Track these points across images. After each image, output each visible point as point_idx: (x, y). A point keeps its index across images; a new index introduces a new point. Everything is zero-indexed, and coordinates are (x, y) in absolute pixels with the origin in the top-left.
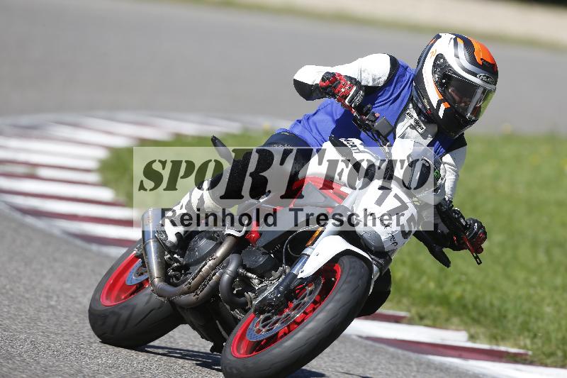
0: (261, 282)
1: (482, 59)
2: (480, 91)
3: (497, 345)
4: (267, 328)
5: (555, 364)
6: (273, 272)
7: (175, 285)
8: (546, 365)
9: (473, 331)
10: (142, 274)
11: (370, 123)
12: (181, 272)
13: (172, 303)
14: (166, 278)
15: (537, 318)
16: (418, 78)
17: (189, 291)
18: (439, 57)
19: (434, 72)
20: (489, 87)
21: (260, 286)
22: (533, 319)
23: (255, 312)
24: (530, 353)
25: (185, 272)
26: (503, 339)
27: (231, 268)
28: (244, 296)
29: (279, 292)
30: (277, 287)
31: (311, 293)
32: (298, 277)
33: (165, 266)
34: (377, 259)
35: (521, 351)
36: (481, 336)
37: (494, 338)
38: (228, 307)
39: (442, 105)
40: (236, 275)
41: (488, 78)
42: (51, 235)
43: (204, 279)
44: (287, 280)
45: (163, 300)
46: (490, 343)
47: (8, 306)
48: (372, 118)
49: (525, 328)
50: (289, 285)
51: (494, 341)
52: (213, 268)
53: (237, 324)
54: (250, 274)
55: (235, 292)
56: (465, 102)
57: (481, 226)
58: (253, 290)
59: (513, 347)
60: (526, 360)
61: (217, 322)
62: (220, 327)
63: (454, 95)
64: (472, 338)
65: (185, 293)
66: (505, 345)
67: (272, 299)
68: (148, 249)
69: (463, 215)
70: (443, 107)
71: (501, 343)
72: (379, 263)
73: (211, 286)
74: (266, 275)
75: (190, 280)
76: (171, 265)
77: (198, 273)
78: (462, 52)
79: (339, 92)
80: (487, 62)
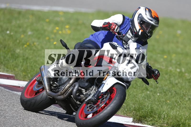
0: (86, 92)
1: (154, 16)
4: (91, 109)
6: (90, 88)
7: (55, 92)
11: (122, 38)
13: (54, 99)
14: (51, 90)
17: (61, 95)
18: (140, 14)
19: (138, 19)
21: (86, 93)
23: (86, 103)
27: (76, 87)
28: (80, 96)
30: (94, 96)
31: (106, 97)
32: (101, 92)
33: (50, 86)
34: (126, 84)
38: (75, 100)
40: (78, 89)
41: (156, 22)
43: (66, 91)
44: (98, 93)
45: (51, 97)
48: (123, 36)
50: (98, 95)
52: (69, 87)
54: (83, 89)
55: (77, 95)
57: (158, 72)
58: (83, 94)
61: (70, 104)
62: (71, 106)
65: (59, 95)
67: (93, 100)
68: (44, 80)
69: (152, 67)
70: (141, 31)
72: (127, 85)
73: (69, 93)
74: (87, 89)
75: (61, 91)
76: (53, 85)
77: (64, 89)
78: (148, 13)
79: (112, 27)
80: (156, 17)
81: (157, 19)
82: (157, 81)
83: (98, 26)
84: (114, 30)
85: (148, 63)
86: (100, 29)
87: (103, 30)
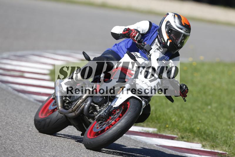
0: (100, 108)
1: (184, 23)
3: (214, 150)
4: (101, 127)
6: (105, 104)
7: (67, 109)
9: (204, 143)
10: (55, 106)
11: (143, 46)
12: (69, 104)
13: (66, 117)
14: (64, 107)
15: (230, 139)
16: (160, 30)
17: (73, 111)
18: (168, 22)
19: (166, 28)
21: (100, 110)
22: (229, 139)
23: (96, 120)
24: (227, 153)
25: (71, 104)
26: (216, 147)
27: (88, 103)
28: (93, 114)
29: (106, 113)
30: (105, 111)
31: (118, 113)
32: (113, 107)
33: (63, 102)
35: (224, 152)
36: (207, 146)
37: (212, 147)
38: (87, 118)
39: (169, 41)
40: (90, 105)
41: (187, 30)
42: (29, 101)
43: (78, 107)
44: (109, 108)
45: (62, 115)
46: (211, 148)
47: (12, 130)
49: (226, 142)
50: (109, 110)
51: (213, 148)
52: (82, 103)
54: (95, 105)
55: (90, 112)
57: (186, 87)
58: (97, 111)
59: (220, 151)
61: (83, 124)
62: (84, 126)
63: (173, 37)
64: (203, 146)
65: (71, 112)
66: (217, 150)
67: (103, 116)
70: (169, 42)
72: (145, 100)
73: (81, 110)
74: (102, 105)
75: (73, 107)
76: (66, 102)
77: (76, 104)
78: (177, 20)
79: (132, 35)
80: (186, 24)
81: (188, 27)
83: (118, 33)
84: (134, 38)
86: (120, 36)
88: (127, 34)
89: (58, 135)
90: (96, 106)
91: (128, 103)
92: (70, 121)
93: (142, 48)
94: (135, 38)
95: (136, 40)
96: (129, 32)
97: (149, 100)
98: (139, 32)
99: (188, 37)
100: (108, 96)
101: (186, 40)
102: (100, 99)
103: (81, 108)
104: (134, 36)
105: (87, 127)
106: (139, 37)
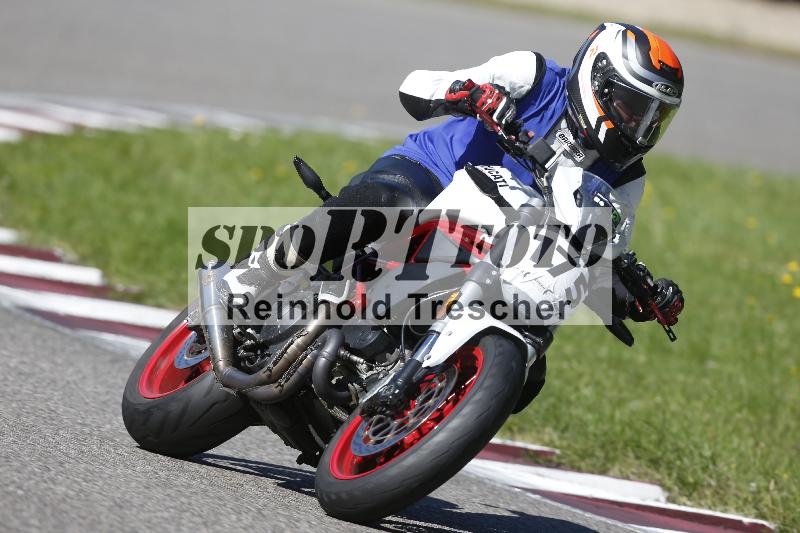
0: (370, 368)
1: (660, 62)
2: (655, 105)
3: (513, 439)
4: (377, 438)
5: (591, 469)
6: (388, 354)
7: (249, 372)
8: (579, 470)
10: (200, 352)
11: (522, 146)
12: (256, 352)
13: (243, 397)
14: (235, 361)
16: (573, 85)
17: (271, 380)
18: (602, 56)
19: (593, 78)
20: (668, 100)
21: (369, 373)
22: (564, 404)
23: (362, 413)
24: (558, 451)
25: (262, 352)
26: (521, 430)
27: (329, 349)
28: (348, 389)
29: (397, 387)
30: (394, 380)
32: (424, 366)
33: (233, 342)
34: (534, 337)
35: (546, 449)
37: (508, 429)
38: (324, 402)
39: (603, 124)
40: (336, 357)
41: (667, 87)
43: (289, 363)
44: (408, 370)
45: (231, 392)
46: (502, 436)
48: (524, 139)
49: (553, 415)
50: (410, 377)
52: (303, 348)
53: (337, 429)
54: (355, 358)
55: (334, 382)
56: (635, 121)
57: (677, 291)
58: (359, 381)
59: (534, 443)
60: (550, 461)
61: (310, 426)
63: (621, 112)
65: (263, 383)
66: (523, 440)
67: (388, 397)
69: (651, 272)
70: (604, 128)
71: (518, 436)
72: (536, 342)
73: (301, 374)
75: (271, 365)
76: (242, 343)
77: (282, 354)
78: (633, 50)
79: (483, 104)
80: (667, 66)
81: (672, 76)
82: (669, 332)
83: (427, 97)
84: (492, 115)
85: (634, 254)
86: (435, 108)
87: (447, 111)
88: (465, 101)
89: (210, 460)
90: (356, 363)
91: (479, 352)
92: (259, 411)
93: (519, 154)
94: (495, 118)
95: (498, 125)
96: (472, 95)
97: (549, 340)
98: (507, 94)
99: (672, 111)
100: (401, 326)
101: (667, 120)
102: (371, 337)
103: (301, 369)
104: (489, 109)
105: (327, 439)
106: (509, 114)
